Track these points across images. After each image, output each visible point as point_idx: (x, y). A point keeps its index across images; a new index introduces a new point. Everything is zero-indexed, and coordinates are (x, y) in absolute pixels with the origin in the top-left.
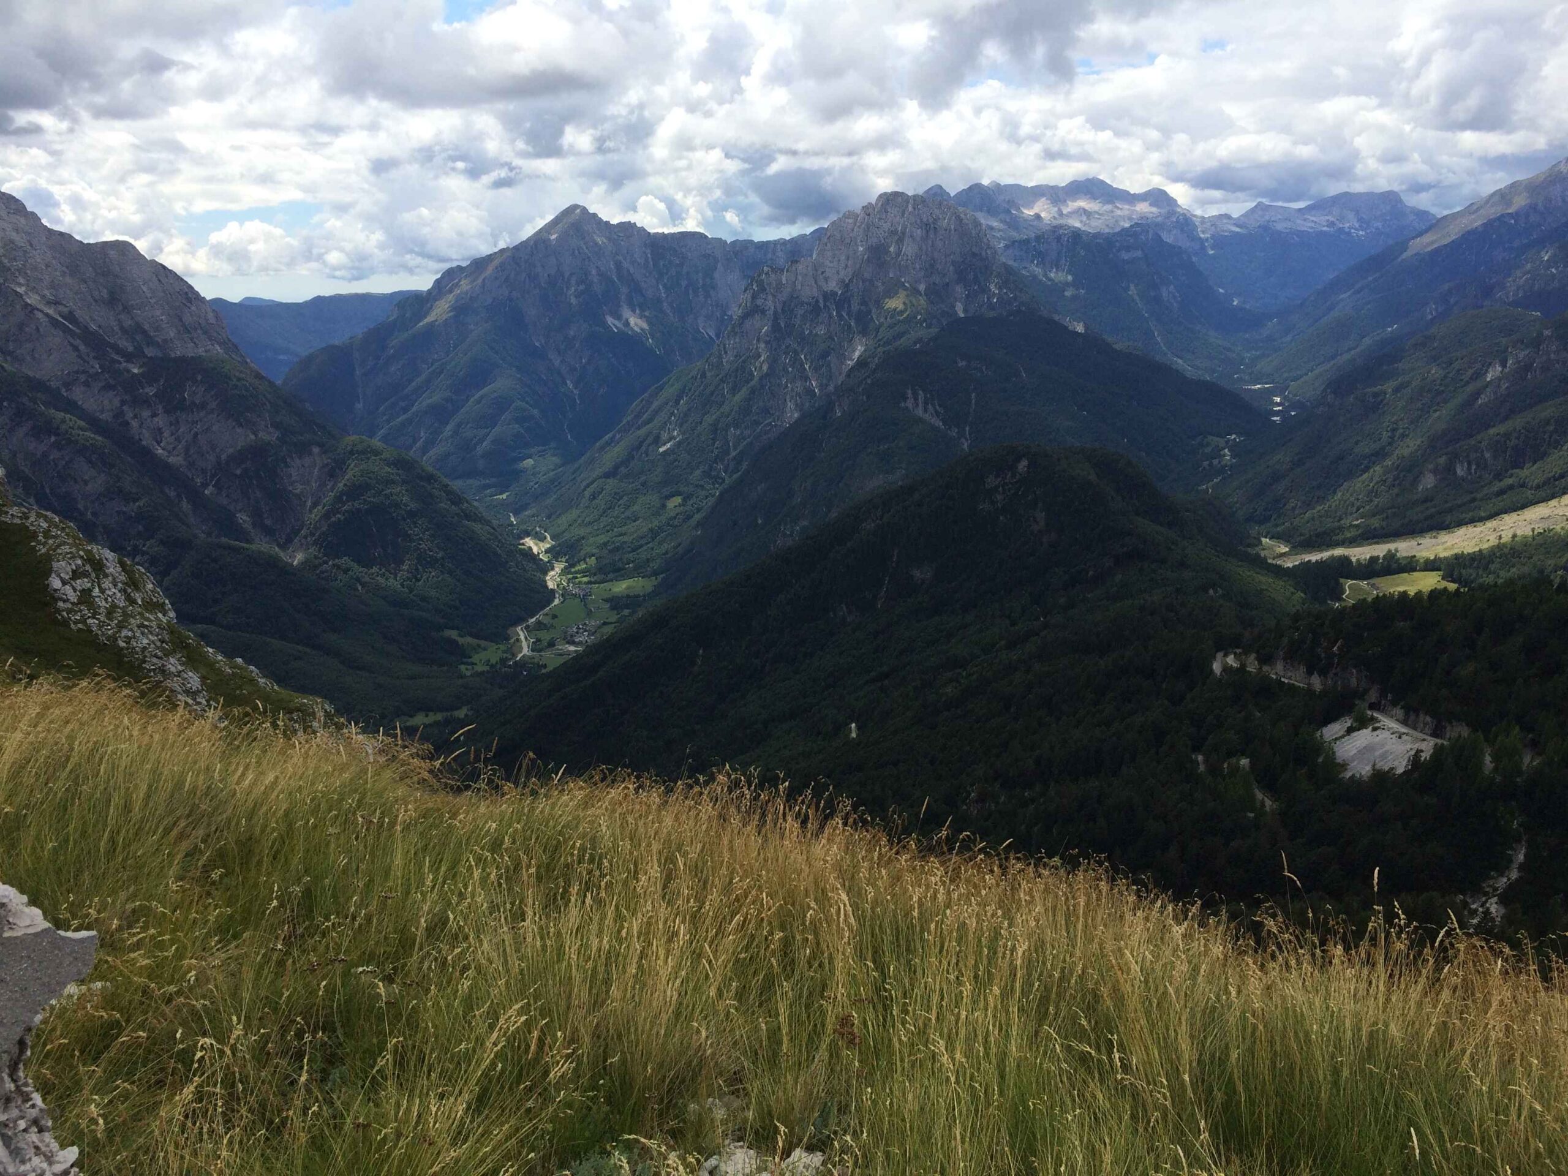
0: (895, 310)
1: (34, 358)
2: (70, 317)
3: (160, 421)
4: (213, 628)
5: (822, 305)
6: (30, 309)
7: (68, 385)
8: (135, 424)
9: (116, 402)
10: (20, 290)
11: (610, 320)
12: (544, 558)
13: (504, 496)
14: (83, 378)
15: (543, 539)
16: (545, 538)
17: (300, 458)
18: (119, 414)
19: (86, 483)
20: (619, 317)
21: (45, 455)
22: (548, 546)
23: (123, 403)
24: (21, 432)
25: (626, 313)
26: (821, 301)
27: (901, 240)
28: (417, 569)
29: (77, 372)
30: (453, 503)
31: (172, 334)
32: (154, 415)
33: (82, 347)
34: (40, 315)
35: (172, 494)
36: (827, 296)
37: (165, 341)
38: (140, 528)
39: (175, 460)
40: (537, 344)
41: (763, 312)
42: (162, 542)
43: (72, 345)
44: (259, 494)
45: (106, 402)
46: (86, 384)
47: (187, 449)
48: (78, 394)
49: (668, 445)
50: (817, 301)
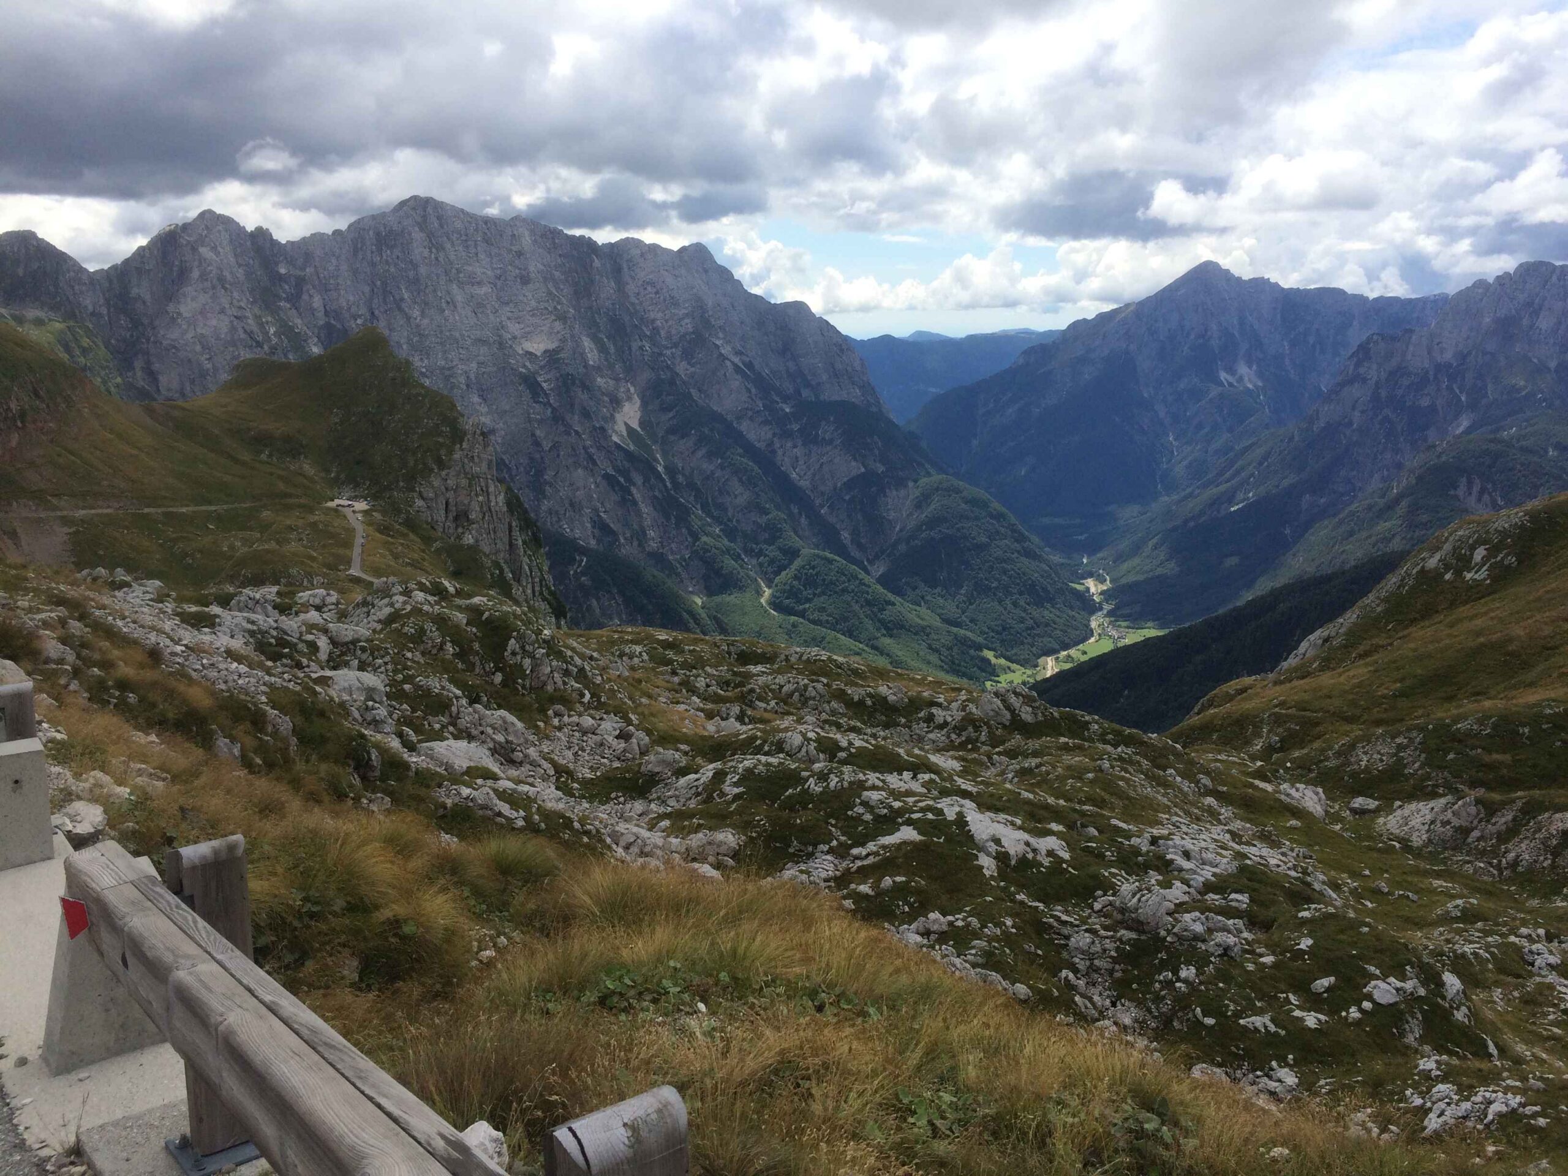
0: (1513, 386)
1: (719, 395)
2: (750, 365)
3: (798, 451)
4: (801, 620)
5: (1431, 378)
6: (723, 358)
7: (739, 418)
8: (780, 452)
9: (769, 435)
10: (718, 342)
11: (1223, 376)
12: (1097, 598)
13: (1083, 537)
14: (750, 413)
15: (1102, 581)
16: (1105, 580)
17: (897, 490)
18: (770, 444)
19: (736, 497)
20: (1231, 371)
21: (713, 473)
22: (1105, 588)
23: (774, 435)
24: (700, 454)
25: (1243, 369)
26: (1431, 373)
27: (1536, 313)
28: (972, 594)
29: (747, 409)
30: (1017, 541)
31: (825, 377)
32: (795, 446)
33: (753, 390)
34: (728, 363)
35: (796, 511)
36: (1438, 368)
37: (819, 384)
38: (767, 535)
39: (804, 483)
40: (1146, 395)
41: (1364, 380)
42: (779, 548)
43: (746, 388)
44: (860, 517)
45: (763, 433)
46: (751, 419)
47: (814, 475)
48: (744, 427)
49: (1240, 506)
50: (1427, 372)
